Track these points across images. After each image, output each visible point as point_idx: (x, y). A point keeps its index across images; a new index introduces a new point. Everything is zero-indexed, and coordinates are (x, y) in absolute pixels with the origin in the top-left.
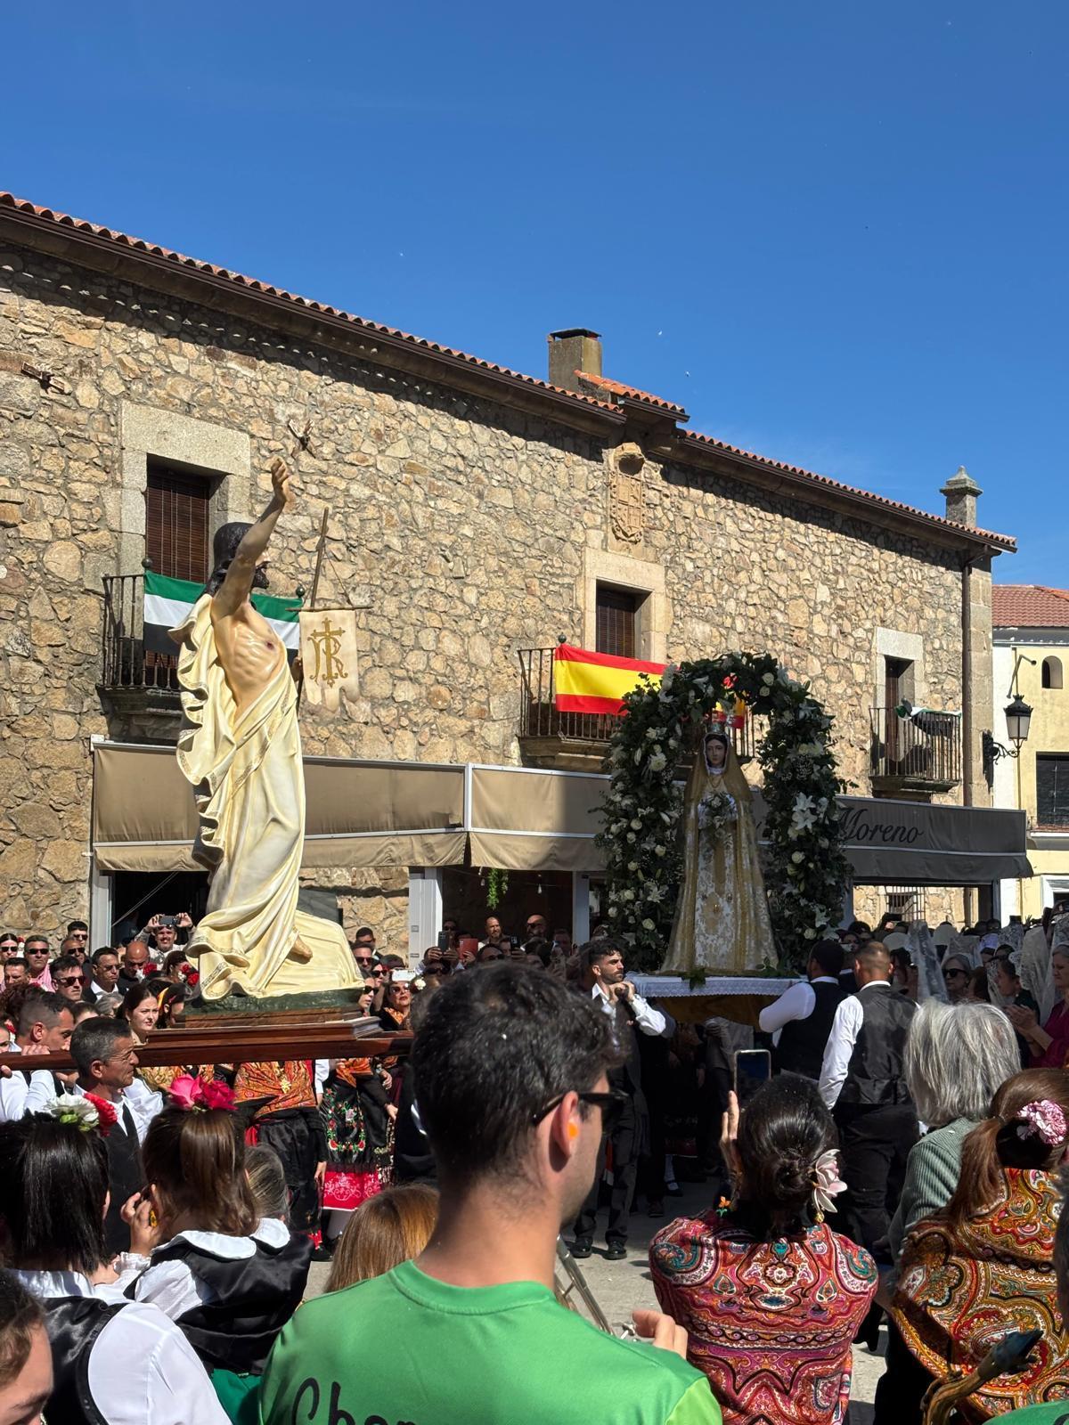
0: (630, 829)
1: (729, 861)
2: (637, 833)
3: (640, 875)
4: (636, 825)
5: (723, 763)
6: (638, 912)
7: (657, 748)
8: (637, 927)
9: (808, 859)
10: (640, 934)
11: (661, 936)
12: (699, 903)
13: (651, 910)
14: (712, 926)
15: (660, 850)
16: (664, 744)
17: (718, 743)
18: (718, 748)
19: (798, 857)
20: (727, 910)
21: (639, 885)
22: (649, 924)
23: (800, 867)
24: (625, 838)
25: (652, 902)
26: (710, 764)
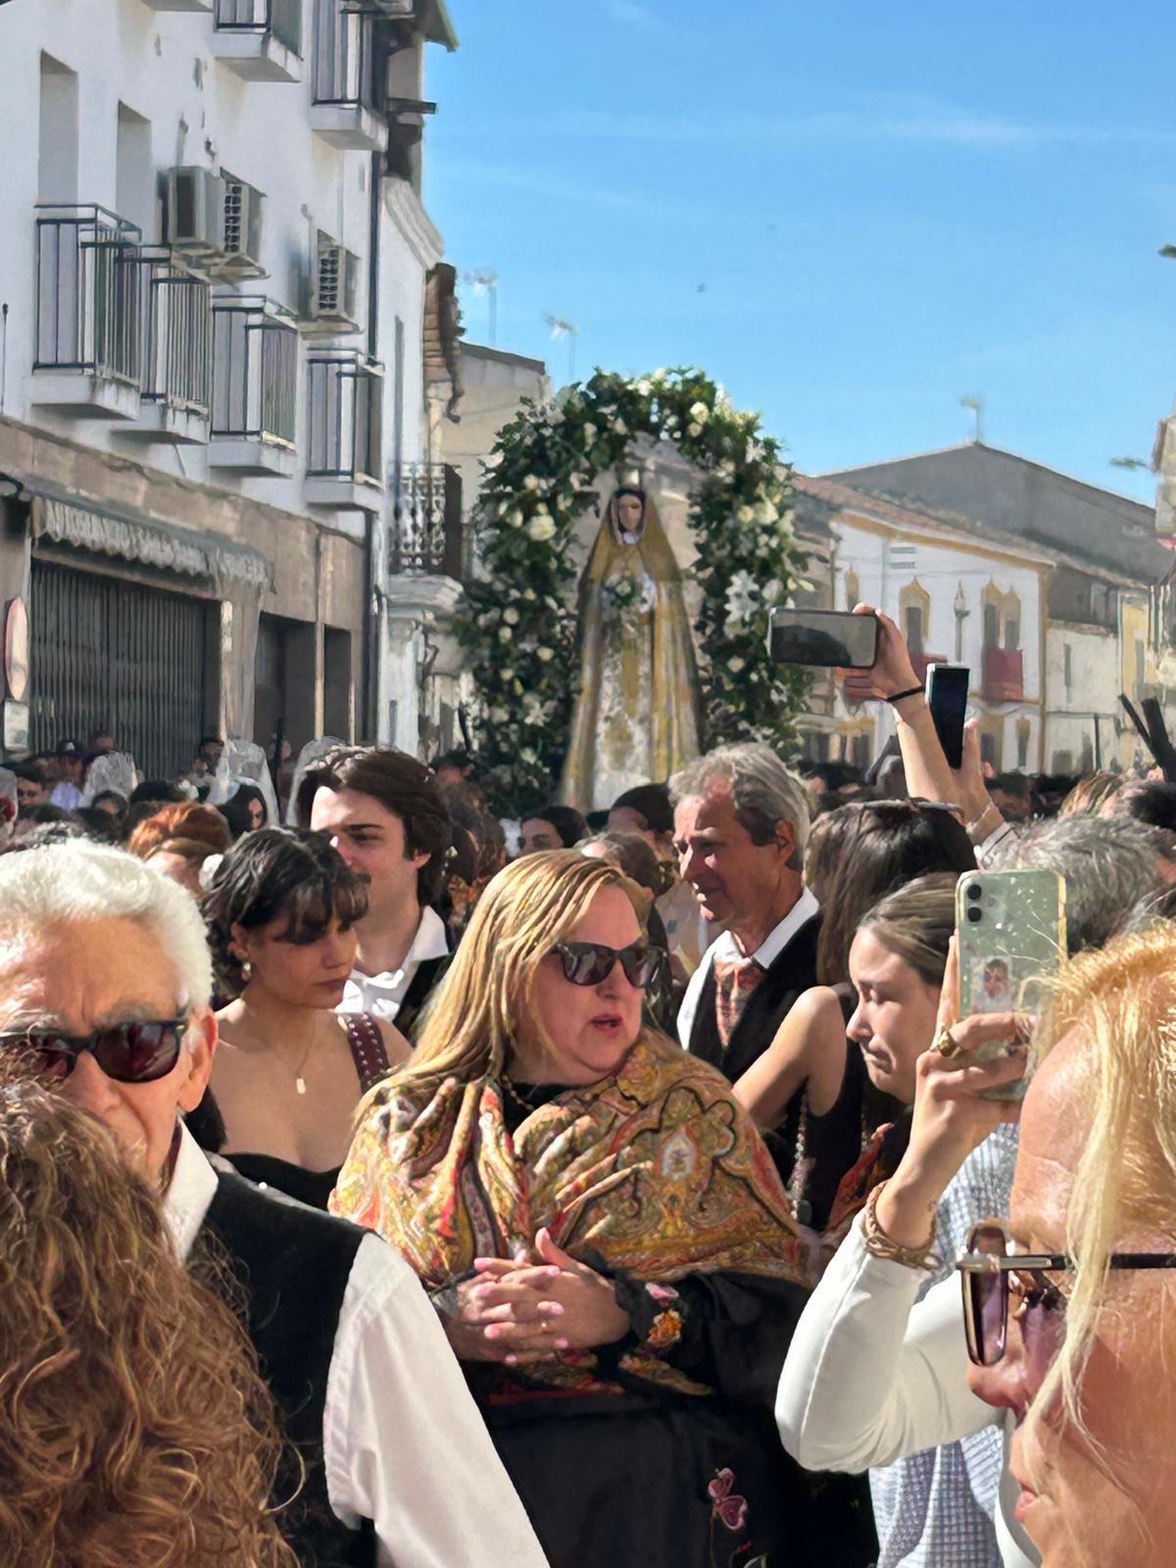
0: (502, 623)
1: (644, 668)
2: (513, 627)
3: (519, 688)
4: (511, 616)
5: (639, 527)
6: (514, 738)
7: (542, 508)
8: (511, 759)
9: (750, 667)
10: (516, 767)
11: (547, 770)
12: (602, 727)
13: (531, 736)
14: (620, 758)
15: (546, 654)
16: (551, 501)
17: (636, 500)
18: (635, 507)
19: (736, 664)
20: (638, 734)
21: (515, 701)
22: (529, 756)
23: (741, 677)
24: (495, 636)
25: (533, 726)
26: (623, 530)
